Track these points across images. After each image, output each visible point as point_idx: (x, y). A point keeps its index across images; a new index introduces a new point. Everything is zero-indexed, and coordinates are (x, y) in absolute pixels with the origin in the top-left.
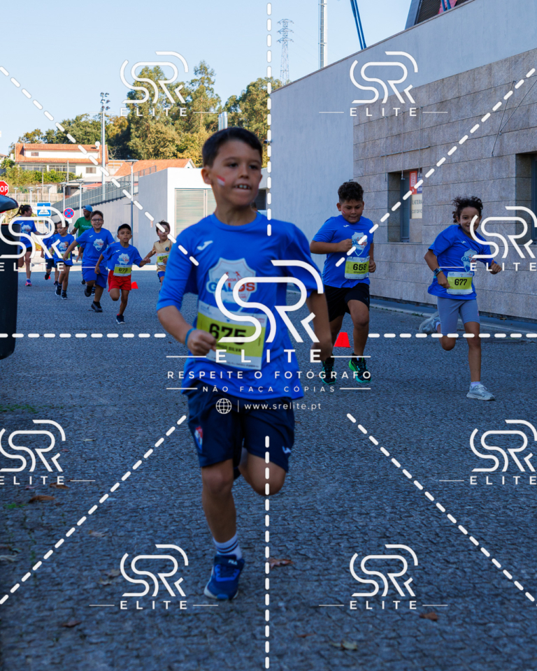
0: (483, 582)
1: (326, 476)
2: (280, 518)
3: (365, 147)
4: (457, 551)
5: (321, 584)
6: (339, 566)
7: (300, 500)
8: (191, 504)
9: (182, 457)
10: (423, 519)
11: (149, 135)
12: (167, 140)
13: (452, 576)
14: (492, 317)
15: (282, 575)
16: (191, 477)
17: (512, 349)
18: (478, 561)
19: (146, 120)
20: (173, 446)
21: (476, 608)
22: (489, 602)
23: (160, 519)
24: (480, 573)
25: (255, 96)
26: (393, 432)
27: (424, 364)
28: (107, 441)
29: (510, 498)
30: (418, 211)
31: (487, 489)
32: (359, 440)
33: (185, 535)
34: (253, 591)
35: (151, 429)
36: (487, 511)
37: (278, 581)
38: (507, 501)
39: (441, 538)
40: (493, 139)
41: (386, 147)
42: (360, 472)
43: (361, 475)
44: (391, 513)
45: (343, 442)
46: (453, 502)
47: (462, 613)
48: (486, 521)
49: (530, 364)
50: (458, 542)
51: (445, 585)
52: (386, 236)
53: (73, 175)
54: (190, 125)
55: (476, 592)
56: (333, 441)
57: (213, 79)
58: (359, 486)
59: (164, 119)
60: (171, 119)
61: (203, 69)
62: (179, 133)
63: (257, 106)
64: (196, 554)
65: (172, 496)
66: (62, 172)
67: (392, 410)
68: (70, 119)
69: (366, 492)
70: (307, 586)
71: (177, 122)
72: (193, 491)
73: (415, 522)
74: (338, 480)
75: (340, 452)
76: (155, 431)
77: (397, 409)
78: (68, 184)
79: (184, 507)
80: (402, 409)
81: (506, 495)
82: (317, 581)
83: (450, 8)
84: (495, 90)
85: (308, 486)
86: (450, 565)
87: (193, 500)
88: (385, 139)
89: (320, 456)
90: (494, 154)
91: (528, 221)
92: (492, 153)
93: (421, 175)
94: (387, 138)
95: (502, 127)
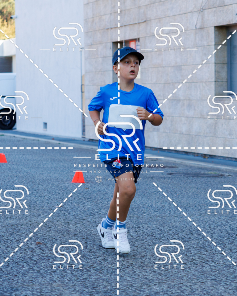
1: (69, 288)
3: (93, 21)
14: (197, 156)
17: (214, 182)
27: (145, 195)
32: (95, 258)
40: (196, 15)
41: (110, 21)
42: (96, 283)
43: (97, 286)
74: (78, 291)
88: (109, 15)
89: (63, 272)
90: (197, 26)
91: (225, 80)
92: (196, 25)
93: (139, 44)
94: (111, 14)
95: (203, 5)
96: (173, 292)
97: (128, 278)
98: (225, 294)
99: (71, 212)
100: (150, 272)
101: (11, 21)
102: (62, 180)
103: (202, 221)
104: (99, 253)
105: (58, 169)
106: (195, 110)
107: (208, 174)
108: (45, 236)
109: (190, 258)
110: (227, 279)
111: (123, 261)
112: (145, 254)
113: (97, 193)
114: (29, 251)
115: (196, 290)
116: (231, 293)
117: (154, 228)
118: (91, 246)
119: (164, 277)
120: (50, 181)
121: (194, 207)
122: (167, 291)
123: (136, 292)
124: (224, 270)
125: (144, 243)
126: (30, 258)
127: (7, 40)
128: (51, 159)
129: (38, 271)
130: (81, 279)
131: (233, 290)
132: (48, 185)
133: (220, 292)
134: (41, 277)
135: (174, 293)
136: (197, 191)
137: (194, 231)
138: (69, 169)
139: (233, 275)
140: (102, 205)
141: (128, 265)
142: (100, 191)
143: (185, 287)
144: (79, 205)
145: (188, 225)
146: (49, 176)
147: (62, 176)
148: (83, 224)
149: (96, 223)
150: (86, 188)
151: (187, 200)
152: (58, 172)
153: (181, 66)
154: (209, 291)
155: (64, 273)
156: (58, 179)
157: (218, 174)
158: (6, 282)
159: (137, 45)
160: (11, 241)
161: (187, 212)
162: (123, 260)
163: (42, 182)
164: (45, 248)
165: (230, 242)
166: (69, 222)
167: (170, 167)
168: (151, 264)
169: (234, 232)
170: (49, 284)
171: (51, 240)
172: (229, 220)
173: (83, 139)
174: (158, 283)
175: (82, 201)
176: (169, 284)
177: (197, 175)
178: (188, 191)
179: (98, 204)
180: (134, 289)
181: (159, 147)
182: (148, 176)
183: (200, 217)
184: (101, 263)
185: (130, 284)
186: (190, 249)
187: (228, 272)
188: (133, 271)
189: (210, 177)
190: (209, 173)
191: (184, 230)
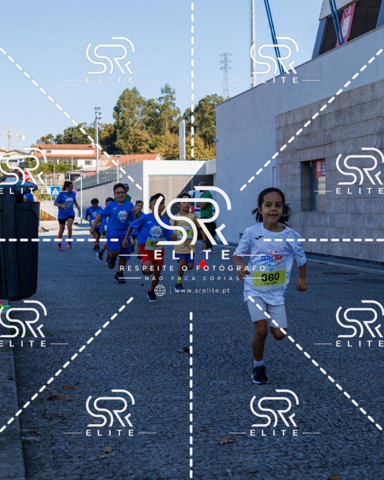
0: (373, 454)
2: (227, 410)
4: (353, 432)
5: (256, 456)
6: (270, 443)
7: (241, 397)
8: (163, 400)
9: (156, 366)
10: (329, 409)
11: (130, 137)
12: (142, 141)
13: (350, 450)
14: (376, 264)
15: (228, 450)
16: (163, 381)
18: (369, 439)
19: (127, 126)
20: (150, 359)
21: (368, 473)
22: (377, 468)
23: (141, 411)
24: (371, 447)
25: (204, 108)
28: (103, 355)
30: (323, 189)
31: (375, 387)
32: (283, 353)
33: (160, 422)
34: (208, 461)
35: (134, 346)
36: (375, 403)
37: (226, 454)
39: (342, 423)
40: (376, 137)
41: (299, 143)
42: (283, 376)
43: (284, 378)
44: (306, 405)
47: (358, 476)
48: (374, 411)
50: (354, 425)
51: (346, 456)
52: (300, 207)
53: (76, 166)
54: (158, 129)
55: (368, 461)
57: (174, 96)
59: (140, 125)
60: (145, 126)
61: (167, 89)
62: (151, 135)
63: (206, 115)
64: (167, 435)
65: (150, 394)
66: (68, 164)
67: (305, 331)
68: (74, 127)
70: (246, 458)
71: (150, 127)
72: (165, 390)
73: (323, 412)
76: (137, 348)
77: (309, 331)
78: (72, 173)
79: (158, 402)
80: (313, 331)
82: (254, 454)
83: (344, 43)
84: (377, 102)
85: (246, 386)
86: (349, 442)
87: (164, 397)
88: (298, 138)
92: (376, 146)
93: (324, 163)
95: (382, 128)
97: (312, 372)
101: (212, 144)
104: (287, 349)
106: (374, 222)
114: (225, 346)
115: (372, 384)
117: (336, 328)
122: (347, 384)
126: (226, 352)
127: (209, 160)
129: (233, 364)
134: (235, 369)
143: (363, 381)
158: (205, 373)
159: (322, 164)
160: (210, 337)
164: (239, 344)
167: (352, 274)
170: (242, 375)
171: (244, 337)
176: (348, 378)
177: (376, 281)
181: (342, 256)
182: (331, 281)
184: (288, 358)
185: (314, 376)
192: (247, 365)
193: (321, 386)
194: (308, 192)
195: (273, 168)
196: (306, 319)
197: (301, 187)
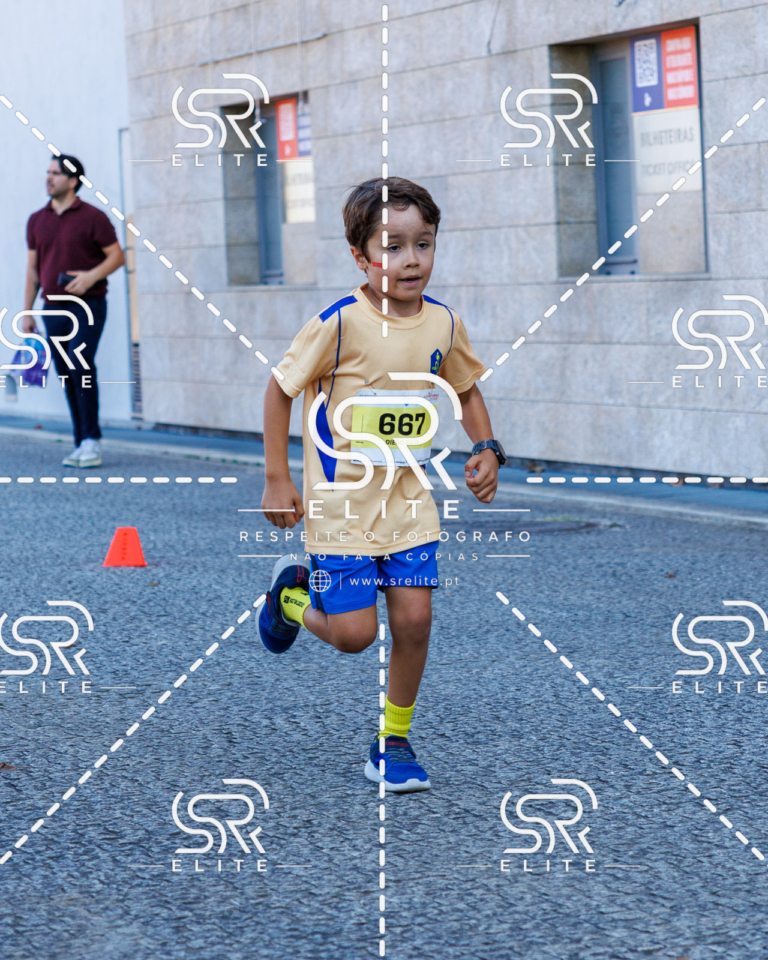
1: (106, 908)
3: (156, 41)
14: (508, 466)
17: (563, 547)
26: (273, 779)
29: (586, 933)
30: (304, 203)
31: (526, 913)
38: (579, 941)
40: (487, 11)
41: (212, 39)
42: (193, 891)
43: (197, 900)
45: (144, 816)
46: (439, 952)
49: (611, 582)
52: (223, 269)
56: (118, 814)
58: (196, 928)
67: (265, 722)
69: (213, 944)
74: (137, 917)
75: (137, 843)
77: (279, 721)
80: (292, 719)
81: (575, 925)
85: (59, 938)
88: (207, 20)
89: (86, 857)
90: (492, 46)
91: (589, 217)
92: (489, 44)
93: (307, 109)
94: (212, 16)
96: (443, 908)
97: (298, 870)
98: (611, 910)
99: (104, 663)
100: (367, 846)
102: (71, 560)
103: (530, 675)
105: (57, 523)
106: (494, 316)
107: (543, 524)
108: (22, 742)
109: (495, 797)
110: (616, 861)
111: (278, 813)
112: (350, 788)
113: (187, 596)
115: (516, 900)
116: (631, 905)
118: (175, 771)
119: (412, 862)
120: (33, 565)
121: (502, 631)
122: (424, 905)
123: (324, 913)
124: (606, 833)
125: (346, 754)
128: (33, 492)
130: (144, 878)
131: (638, 896)
132: (27, 578)
133: (595, 903)
134: (13, 877)
135: (447, 913)
136: (510, 581)
137: (505, 708)
138: (93, 524)
139: (636, 847)
140: (204, 635)
141: (295, 828)
142: (197, 590)
143: (481, 891)
144: (130, 638)
145: (484, 691)
146: (31, 548)
147: (73, 547)
148: (144, 701)
149: (186, 695)
150: (151, 582)
151: (479, 609)
152: (59, 535)
153: (446, 176)
154: (561, 901)
155: (89, 860)
156: (58, 556)
157: (578, 522)
159: (300, 112)
161: (479, 649)
162: (279, 810)
163: (8, 568)
164: (24, 783)
165: (621, 742)
166: (99, 694)
168: (369, 822)
169: (633, 708)
170: (43, 897)
171: (42, 756)
172: (615, 668)
173: (135, 424)
174: (395, 881)
175: (138, 627)
176: (428, 885)
177: (509, 528)
178: (482, 579)
179: (192, 632)
180: (317, 905)
183: (521, 663)
185: (304, 887)
186: (492, 769)
187: (620, 837)
188: (311, 846)
189: (551, 532)
190: (549, 518)
191: (471, 706)
192: (56, 859)
193: (332, 918)
194: (251, 214)
195: (121, 131)
196: (265, 678)
197: (226, 199)
